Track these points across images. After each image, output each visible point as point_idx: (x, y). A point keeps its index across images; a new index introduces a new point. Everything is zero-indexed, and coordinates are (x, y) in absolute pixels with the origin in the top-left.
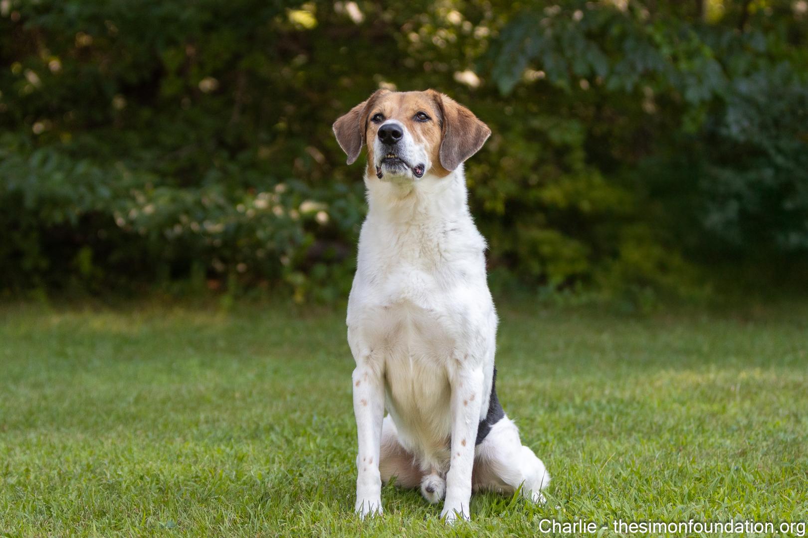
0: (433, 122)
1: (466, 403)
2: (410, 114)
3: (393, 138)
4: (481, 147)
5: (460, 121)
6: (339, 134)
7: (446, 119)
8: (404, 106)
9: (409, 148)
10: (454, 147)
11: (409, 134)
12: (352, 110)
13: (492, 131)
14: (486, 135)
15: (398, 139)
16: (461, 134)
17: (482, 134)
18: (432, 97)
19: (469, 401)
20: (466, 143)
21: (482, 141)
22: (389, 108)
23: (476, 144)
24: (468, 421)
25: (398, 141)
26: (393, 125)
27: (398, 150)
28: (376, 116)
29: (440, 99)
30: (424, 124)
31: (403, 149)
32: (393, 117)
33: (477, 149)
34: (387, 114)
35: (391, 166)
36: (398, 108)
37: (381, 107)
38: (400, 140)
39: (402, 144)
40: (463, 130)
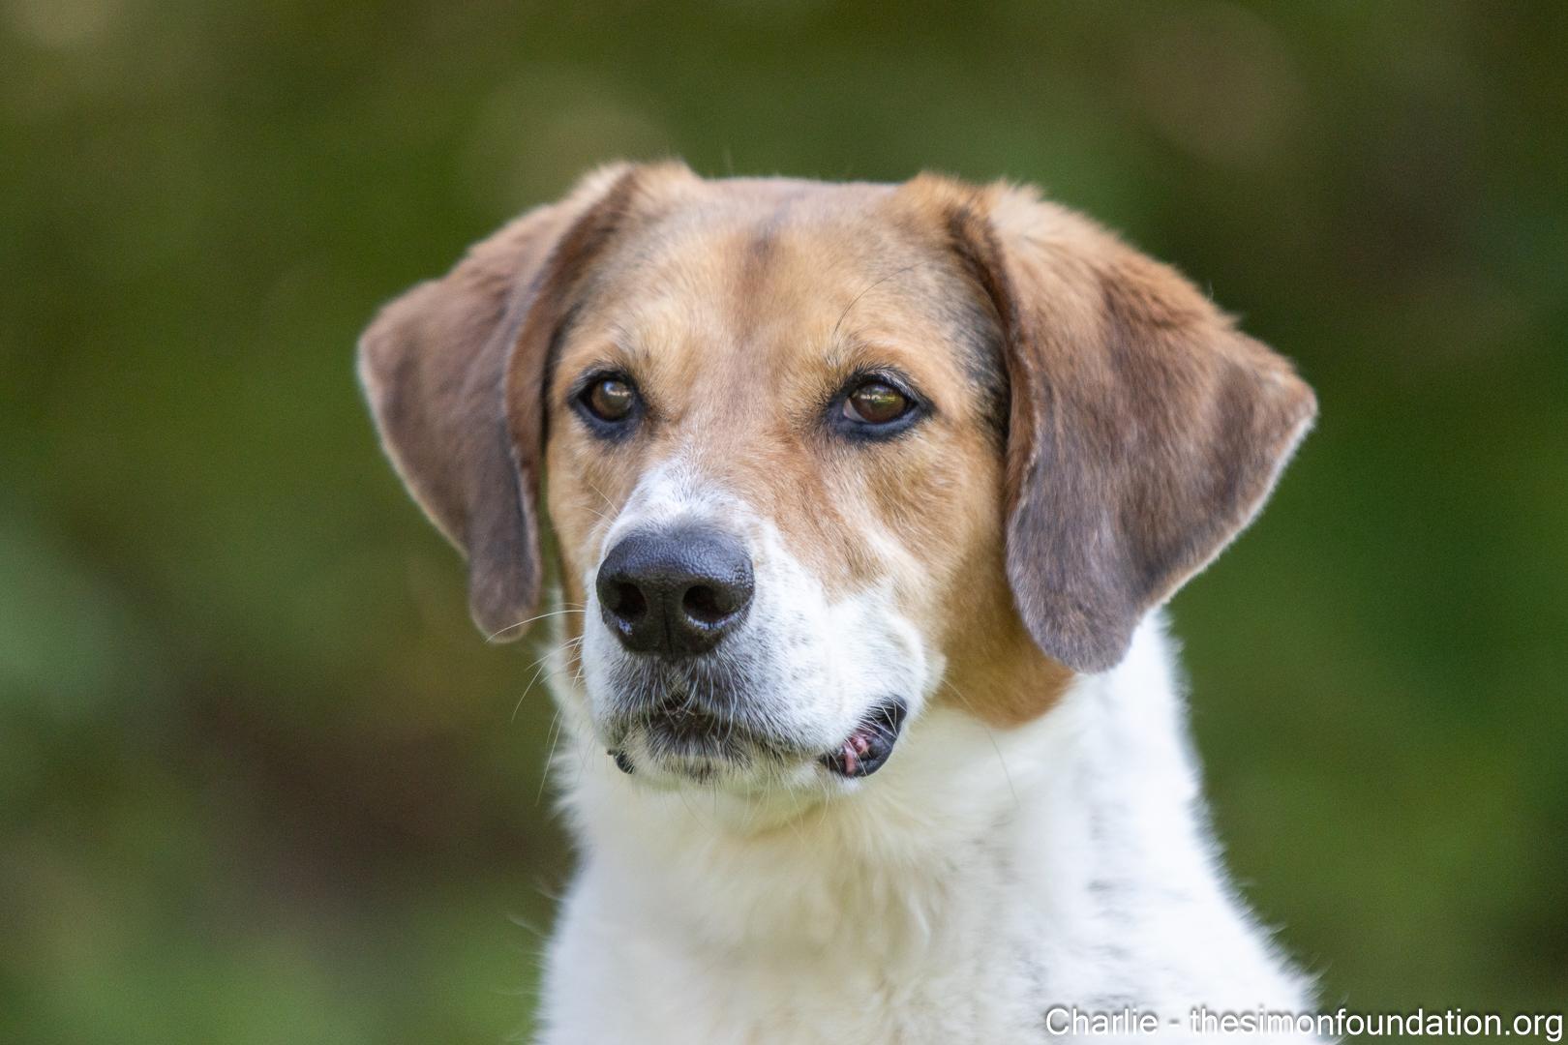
0: (947, 422)
2: (800, 393)
3: (693, 620)
4: (1257, 507)
5: (1120, 360)
6: (399, 411)
7: (1030, 365)
8: (770, 333)
9: (787, 659)
10: (1094, 523)
11: (794, 565)
12: (467, 265)
13: (1321, 398)
14: (1286, 426)
15: (721, 624)
16: (1131, 437)
17: (1259, 423)
18: (938, 235)
20: (1165, 493)
21: (1264, 466)
22: (675, 347)
23: (1224, 494)
25: (719, 638)
26: (689, 534)
27: (723, 687)
28: (597, 380)
29: (988, 230)
30: (885, 452)
31: (754, 673)
32: (697, 419)
33: (1234, 521)
34: (662, 386)
35: (684, 739)
36: (728, 347)
37: (627, 336)
38: (736, 627)
39: (746, 649)
40: (1141, 413)
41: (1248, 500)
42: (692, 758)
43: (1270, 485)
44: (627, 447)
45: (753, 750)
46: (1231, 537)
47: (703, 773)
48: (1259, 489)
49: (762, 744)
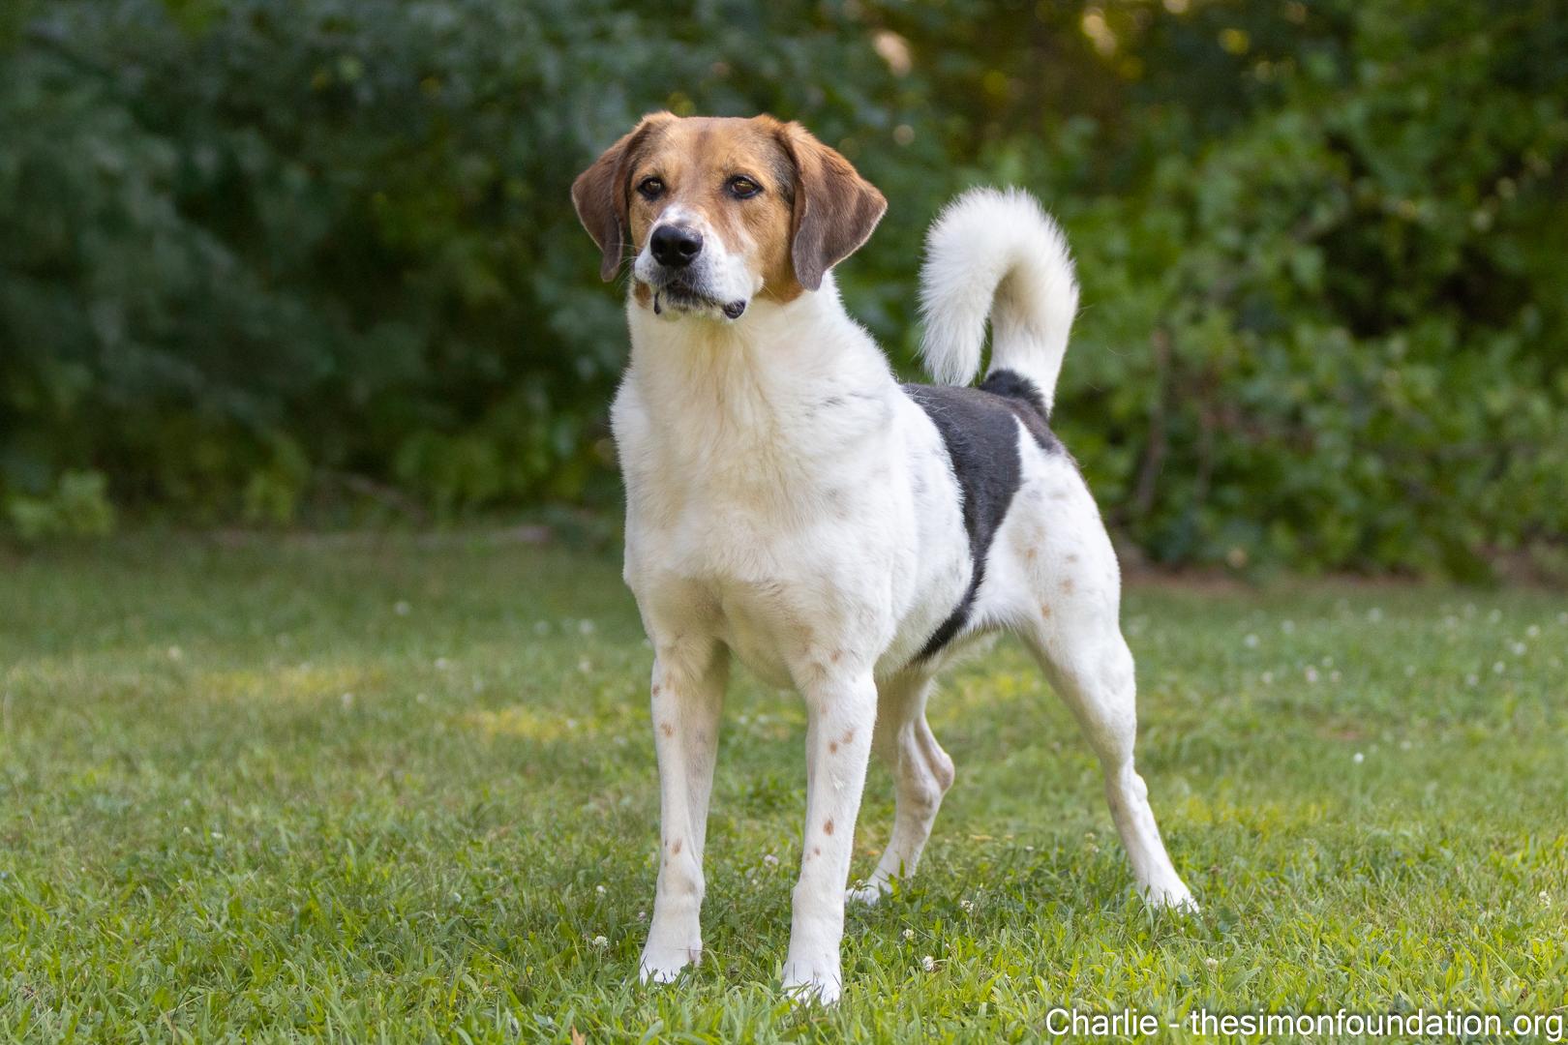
0: (769, 196)
1: (833, 748)
2: (717, 180)
3: (682, 254)
5: (828, 184)
6: (583, 209)
7: (804, 182)
8: (706, 160)
9: (713, 270)
10: (817, 239)
11: (716, 239)
13: (888, 202)
14: (878, 213)
15: (691, 256)
16: (831, 211)
17: (870, 210)
19: (840, 744)
20: (839, 231)
21: (869, 226)
22: (674, 167)
23: (857, 234)
24: (838, 785)
25: (691, 260)
26: (681, 224)
27: (692, 277)
28: (647, 181)
29: (787, 136)
30: (746, 203)
31: (702, 273)
32: (682, 191)
33: (858, 243)
34: (670, 181)
35: (681, 296)
36: (692, 167)
37: (657, 164)
38: (697, 256)
39: (700, 265)
40: (835, 203)
41: (864, 236)
42: (682, 304)
43: (871, 233)
44: (657, 202)
45: (702, 301)
46: (857, 248)
47: (685, 310)
48: (867, 233)
49: (704, 298)
